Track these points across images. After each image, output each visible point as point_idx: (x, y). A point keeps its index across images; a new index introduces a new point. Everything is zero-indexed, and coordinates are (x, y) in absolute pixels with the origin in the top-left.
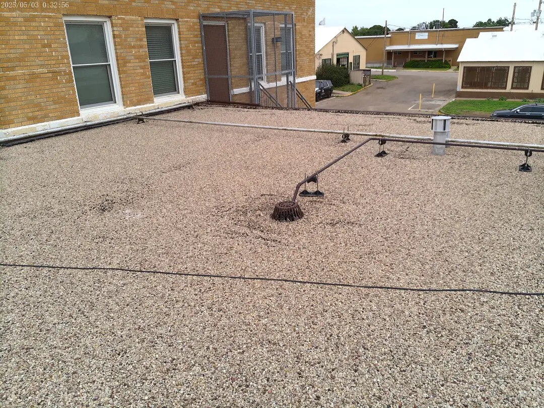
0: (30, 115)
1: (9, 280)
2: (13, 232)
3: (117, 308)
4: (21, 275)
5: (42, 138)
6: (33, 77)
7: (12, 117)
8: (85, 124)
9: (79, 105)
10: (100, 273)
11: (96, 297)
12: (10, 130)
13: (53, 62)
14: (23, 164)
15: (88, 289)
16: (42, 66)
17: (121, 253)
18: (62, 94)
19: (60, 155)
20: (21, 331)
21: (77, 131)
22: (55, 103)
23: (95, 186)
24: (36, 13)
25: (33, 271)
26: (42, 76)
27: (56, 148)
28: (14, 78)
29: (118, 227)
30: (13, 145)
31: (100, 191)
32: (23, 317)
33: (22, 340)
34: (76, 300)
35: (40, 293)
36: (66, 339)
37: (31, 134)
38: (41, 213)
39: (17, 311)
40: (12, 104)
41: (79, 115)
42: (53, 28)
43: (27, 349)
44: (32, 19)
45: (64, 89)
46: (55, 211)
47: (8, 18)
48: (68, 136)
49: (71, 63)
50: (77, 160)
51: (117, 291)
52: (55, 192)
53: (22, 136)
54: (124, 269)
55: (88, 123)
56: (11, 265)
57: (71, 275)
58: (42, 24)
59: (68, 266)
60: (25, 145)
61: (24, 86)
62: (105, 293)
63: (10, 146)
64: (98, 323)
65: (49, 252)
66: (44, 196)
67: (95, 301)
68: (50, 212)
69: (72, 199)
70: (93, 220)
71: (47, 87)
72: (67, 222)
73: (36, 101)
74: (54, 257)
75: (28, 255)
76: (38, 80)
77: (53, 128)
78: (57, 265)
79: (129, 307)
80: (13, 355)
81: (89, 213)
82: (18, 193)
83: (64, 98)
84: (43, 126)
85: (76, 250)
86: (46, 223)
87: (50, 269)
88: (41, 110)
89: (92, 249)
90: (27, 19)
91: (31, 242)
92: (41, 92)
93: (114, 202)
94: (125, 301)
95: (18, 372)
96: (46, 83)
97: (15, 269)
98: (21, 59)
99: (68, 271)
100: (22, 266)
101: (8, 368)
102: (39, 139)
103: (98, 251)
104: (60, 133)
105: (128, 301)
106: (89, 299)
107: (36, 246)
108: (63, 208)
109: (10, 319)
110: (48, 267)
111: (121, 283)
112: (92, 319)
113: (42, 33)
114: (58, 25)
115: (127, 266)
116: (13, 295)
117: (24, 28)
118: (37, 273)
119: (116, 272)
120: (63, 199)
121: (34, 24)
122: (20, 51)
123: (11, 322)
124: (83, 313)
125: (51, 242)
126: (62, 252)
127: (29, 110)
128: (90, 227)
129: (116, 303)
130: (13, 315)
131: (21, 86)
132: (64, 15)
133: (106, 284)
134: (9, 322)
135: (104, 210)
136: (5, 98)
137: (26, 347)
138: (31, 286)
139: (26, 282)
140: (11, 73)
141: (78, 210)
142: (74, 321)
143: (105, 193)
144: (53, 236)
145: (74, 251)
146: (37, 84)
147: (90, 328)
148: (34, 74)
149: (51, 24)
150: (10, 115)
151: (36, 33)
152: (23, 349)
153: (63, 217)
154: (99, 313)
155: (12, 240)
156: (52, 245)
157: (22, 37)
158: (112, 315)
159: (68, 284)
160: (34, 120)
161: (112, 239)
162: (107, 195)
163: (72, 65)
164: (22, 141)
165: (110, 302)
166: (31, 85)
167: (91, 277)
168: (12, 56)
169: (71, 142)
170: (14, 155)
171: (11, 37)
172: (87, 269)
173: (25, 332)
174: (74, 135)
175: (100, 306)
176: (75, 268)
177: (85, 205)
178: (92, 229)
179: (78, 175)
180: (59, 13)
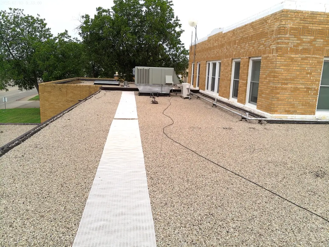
0: (287, 109)
1: (258, 194)
2: (264, 169)
3: (315, 240)
4: (264, 194)
5: (289, 123)
6: (296, 89)
7: (278, 109)
8: (316, 120)
9: (316, 109)
10: (308, 213)
11: (303, 227)
12: (274, 115)
13: (310, 83)
14: (276, 135)
15: (299, 219)
16: (302, 84)
17: (324, 208)
18: (309, 101)
19: (297, 135)
20: (259, 223)
21: (310, 123)
22: (302, 106)
23: (314, 159)
24: (309, 56)
25: (270, 194)
26: (301, 89)
27: (296, 131)
28: (285, 89)
29: (325, 190)
30: (273, 123)
31: (317, 163)
32: (261, 217)
33: (259, 229)
34: (291, 222)
35: (272, 208)
36: (281, 241)
37: (284, 119)
38: (280, 165)
39: (259, 212)
40: (280, 102)
41: (314, 114)
42: (316, 64)
43: (260, 234)
44: (306, 58)
45: (311, 99)
46: (289, 166)
47: (293, 58)
48: (304, 125)
49: (320, 84)
50: (306, 141)
51: (317, 230)
52: (290, 155)
53: (279, 119)
54: (324, 218)
55: (319, 120)
56: (260, 187)
57: (291, 207)
58: (311, 61)
59: (290, 201)
60: (279, 124)
61: (289, 93)
62: (309, 227)
63: (271, 123)
64: (302, 243)
65: (281, 188)
66: (284, 156)
67: (302, 228)
68: (285, 166)
69: (299, 163)
70: (309, 179)
71: (302, 96)
72: (294, 175)
73: (292, 103)
74: (283, 192)
75: (269, 184)
76: (298, 91)
77: (296, 119)
78: (284, 197)
79: (323, 243)
80: (253, 234)
81: (308, 174)
82: (271, 149)
83: (309, 103)
84: (292, 116)
85: (296, 193)
86: (282, 171)
87: (280, 198)
88: (294, 108)
89: (306, 197)
90: (302, 59)
91: (272, 178)
92: (297, 98)
93: (325, 173)
94: (321, 239)
95: (254, 244)
96: (301, 94)
97: (262, 189)
98: (292, 79)
99: (290, 204)
100: (266, 189)
101: (249, 238)
102: (287, 123)
103: (309, 200)
104: (299, 122)
105: (323, 239)
106: (299, 226)
107: (274, 182)
108: (293, 166)
109: (255, 214)
110: (279, 196)
111: (321, 226)
112: (299, 238)
113: (309, 66)
114: (319, 63)
115: (326, 217)
116: (259, 202)
117: (300, 63)
118: (273, 197)
119: (319, 218)
120: (294, 161)
121: (306, 61)
122: (294, 75)
123: (255, 216)
124: (293, 232)
125: (283, 183)
126: (288, 190)
127: (287, 106)
128: (307, 183)
129: (315, 237)
130: (257, 213)
131: (287, 93)
132: (325, 57)
133: (310, 222)
134: (254, 215)
135: (318, 176)
136: (278, 98)
137: (260, 233)
138: (268, 202)
139: (266, 198)
140: (285, 86)
141: (301, 170)
142: (287, 233)
143: (320, 166)
144: (285, 180)
145: (295, 193)
146: (296, 94)
147: (296, 243)
148: (297, 88)
149: (316, 62)
150: (277, 107)
151: (305, 66)
152: (258, 233)
153: (292, 171)
154: (303, 237)
155: (263, 174)
156: (283, 185)
157: (297, 68)
158: (311, 243)
159: (288, 211)
160: (288, 112)
161: (320, 196)
162: (322, 168)
163: (320, 85)
164: (278, 122)
165: (311, 234)
166: (293, 93)
167: (302, 213)
168: (289, 77)
169: (305, 129)
170: (272, 128)
171: (291, 68)
172: (301, 207)
173: (261, 225)
174: (308, 125)
175: (304, 233)
176: (293, 203)
177: (306, 169)
178: (308, 185)
179: (306, 149)
180: (322, 54)
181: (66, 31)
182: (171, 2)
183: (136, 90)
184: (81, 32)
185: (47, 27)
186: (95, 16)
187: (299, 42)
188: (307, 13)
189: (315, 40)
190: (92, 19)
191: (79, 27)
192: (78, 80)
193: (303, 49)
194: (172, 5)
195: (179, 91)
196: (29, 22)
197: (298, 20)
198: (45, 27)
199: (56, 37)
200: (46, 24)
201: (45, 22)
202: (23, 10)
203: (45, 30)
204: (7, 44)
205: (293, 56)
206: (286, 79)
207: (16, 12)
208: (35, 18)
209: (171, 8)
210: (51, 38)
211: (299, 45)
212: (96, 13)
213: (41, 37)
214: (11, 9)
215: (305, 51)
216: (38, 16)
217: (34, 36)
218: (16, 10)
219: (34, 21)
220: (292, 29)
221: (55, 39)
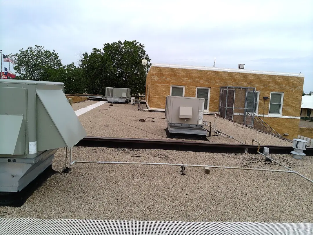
6: (160, 98)
12: (151, 108)
13: (165, 95)
16: (162, 96)
24: (164, 84)
26: (162, 98)
28: (155, 98)
40: (153, 103)
44: (163, 86)
53: (153, 110)
58: (165, 87)
61: (157, 100)
71: (162, 101)
73: (159, 103)
84: (159, 109)
88: (159, 106)
98: (158, 94)
104: (162, 112)
113: (164, 89)
114: (169, 87)
117: (160, 87)
122: (158, 92)
127: (156, 105)
132: (172, 85)
136: (152, 101)
146: (160, 100)
149: (167, 87)
150: (152, 105)
157: (159, 89)
160: (157, 107)
171: (157, 89)
180: (170, 84)
181: (73, 63)
182: (143, 45)
183: (106, 100)
184: (81, 64)
185: (59, 59)
186: (91, 53)
187: (159, 79)
188: (162, 67)
189: (166, 78)
190: (89, 55)
191: (80, 61)
192: (78, 95)
193: (161, 82)
194: (144, 47)
195: (130, 102)
196: (46, 55)
197: (158, 70)
198: (57, 58)
199: (64, 66)
200: (58, 57)
201: (58, 55)
202: (44, 47)
203: (57, 61)
204: (31, 70)
205: (157, 84)
206: (155, 94)
207: (39, 48)
208: (52, 52)
209: (143, 49)
210: (61, 66)
211: (159, 80)
212: (92, 52)
213: (54, 66)
214: (36, 46)
215: (162, 82)
216: (53, 52)
217: (49, 65)
218: (39, 47)
219: (51, 54)
220: (156, 74)
221: (64, 67)
